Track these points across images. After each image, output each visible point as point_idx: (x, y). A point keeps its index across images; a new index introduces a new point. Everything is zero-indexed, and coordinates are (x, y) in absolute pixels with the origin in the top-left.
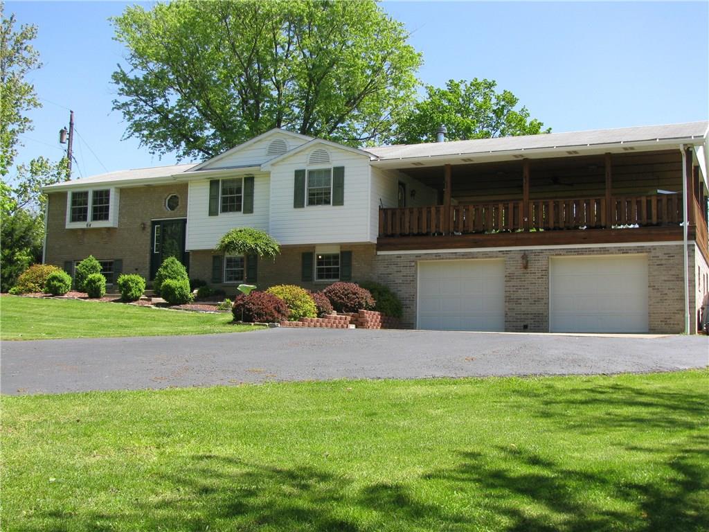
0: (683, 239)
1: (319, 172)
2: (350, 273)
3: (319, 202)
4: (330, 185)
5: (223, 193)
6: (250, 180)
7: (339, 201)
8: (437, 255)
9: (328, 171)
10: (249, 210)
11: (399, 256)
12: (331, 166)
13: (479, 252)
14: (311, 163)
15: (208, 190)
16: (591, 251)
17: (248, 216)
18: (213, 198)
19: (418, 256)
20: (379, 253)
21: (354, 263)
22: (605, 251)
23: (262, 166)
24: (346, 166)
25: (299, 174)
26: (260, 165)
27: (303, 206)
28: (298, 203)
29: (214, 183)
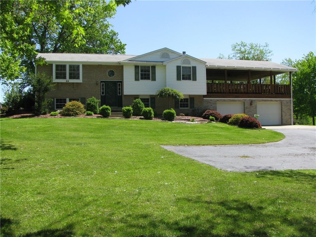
0: (291, 98)
1: (186, 67)
2: (194, 105)
3: (186, 79)
4: (191, 73)
5: (141, 72)
6: (154, 67)
7: (195, 79)
8: (224, 100)
9: (190, 68)
10: (154, 79)
11: (211, 100)
12: (191, 65)
13: (237, 100)
14: (183, 64)
15: (134, 70)
16: (268, 100)
17: (153, 82)
18: (136, 73)
19: (218, 100)
20: (204, 99)
21: (195, 102)
22: (272, 100)
23: (164, 62)
24: (197, 66)
25: (178, 68)
26: (162, 62)
27: (181, 80)
28: (178, 78)
29: (137, 67)
